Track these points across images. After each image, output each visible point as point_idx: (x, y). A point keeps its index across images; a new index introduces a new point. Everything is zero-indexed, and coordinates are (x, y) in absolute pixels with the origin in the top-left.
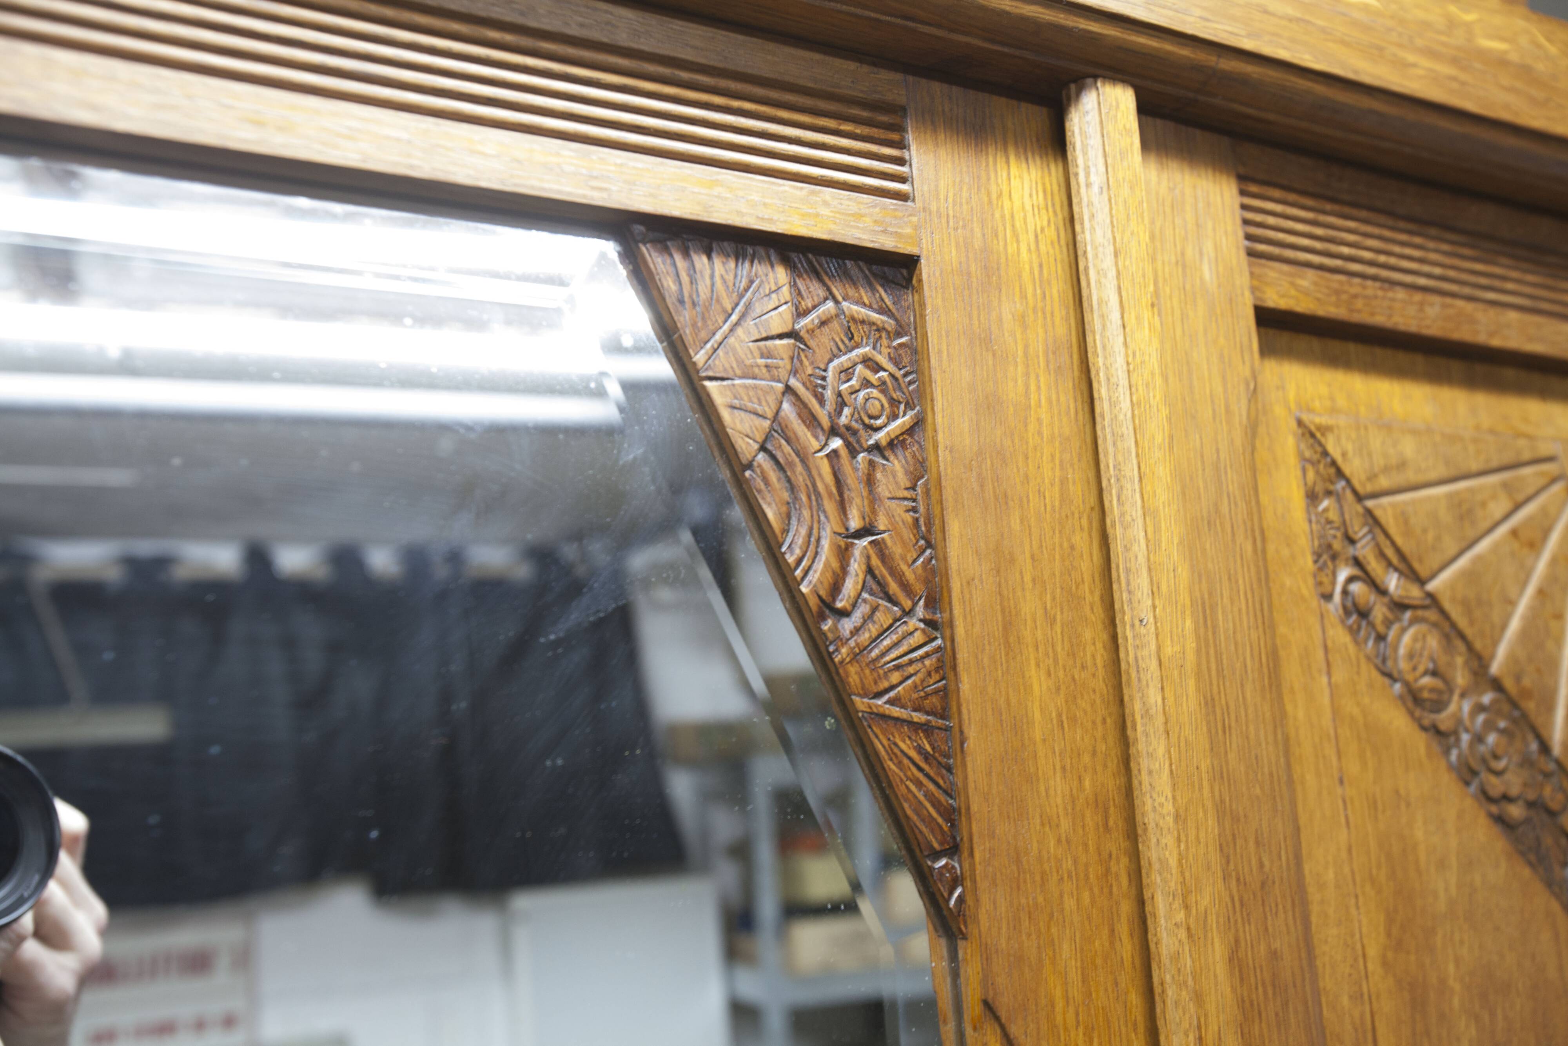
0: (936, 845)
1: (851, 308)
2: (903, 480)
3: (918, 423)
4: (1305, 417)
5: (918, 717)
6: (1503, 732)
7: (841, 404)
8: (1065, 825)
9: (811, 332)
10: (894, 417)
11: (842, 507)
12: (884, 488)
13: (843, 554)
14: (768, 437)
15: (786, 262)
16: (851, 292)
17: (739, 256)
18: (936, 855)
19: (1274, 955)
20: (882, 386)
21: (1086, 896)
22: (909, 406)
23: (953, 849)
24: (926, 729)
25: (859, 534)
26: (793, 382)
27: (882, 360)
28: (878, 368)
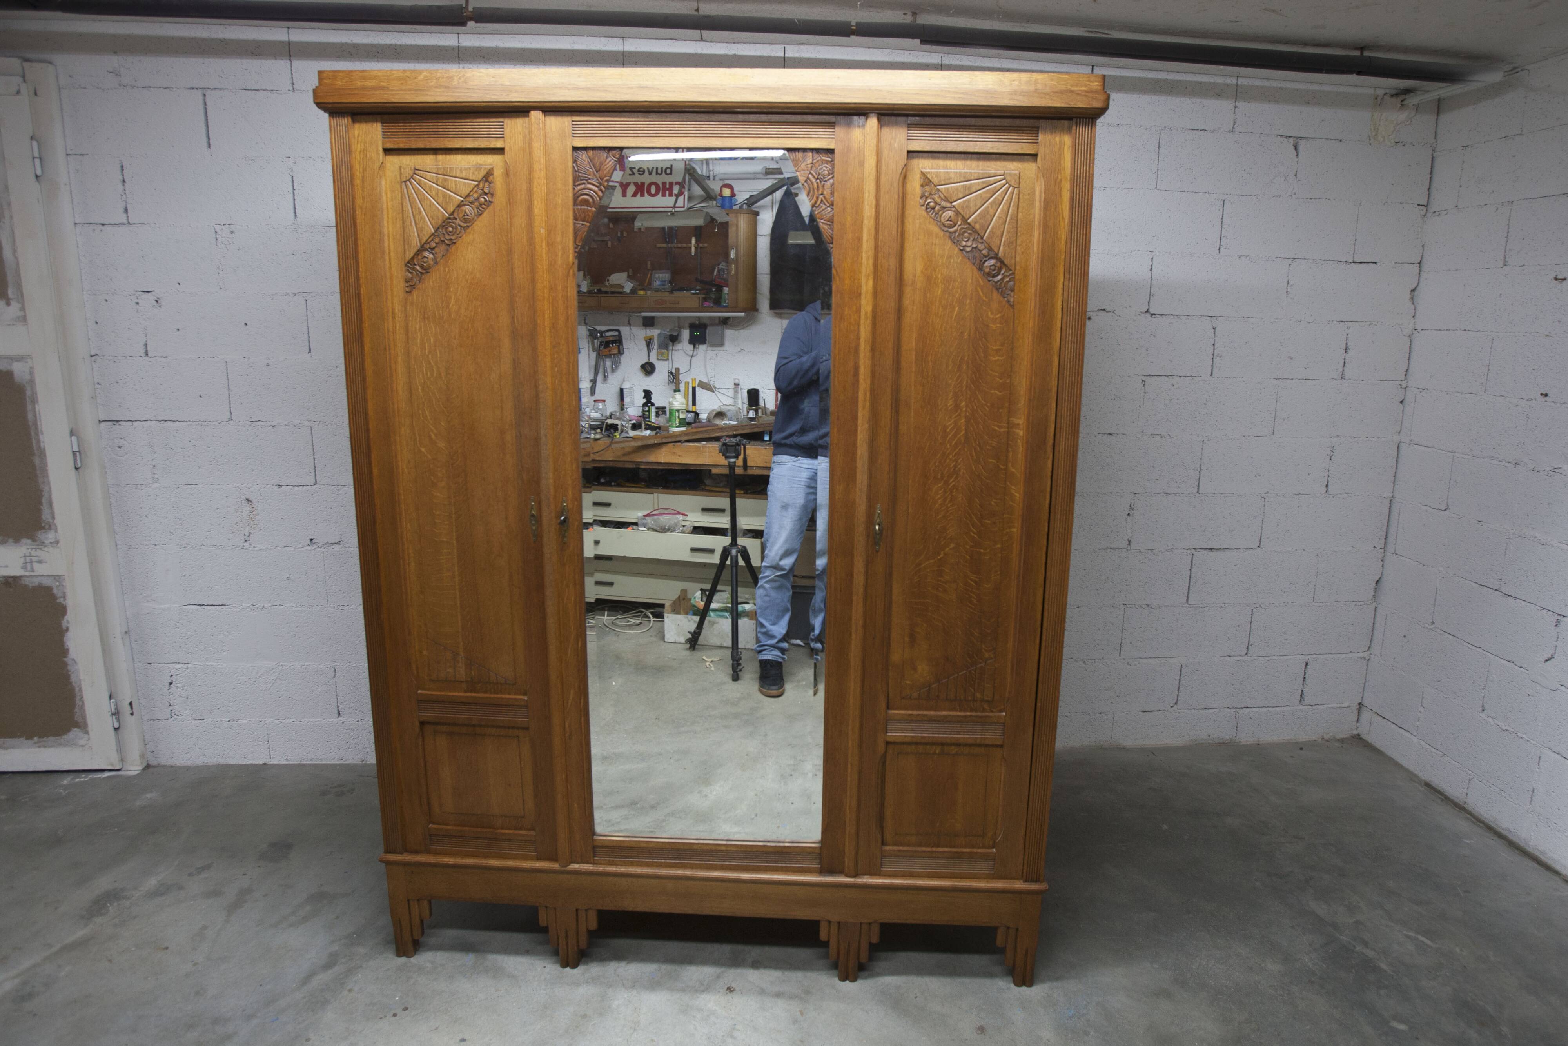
0: (829, 242)
1: (824, 158)
2: (829, 186)
3: (832, 178)
4: (923, 170)
5: (829, 223)
6: (969, 233)
7: (820, 174)
8: (851, 241)
9: (816, 163)
10: (829, 176)
11: (818, 190)
12: (826, 187)
13: (817, 198)
14: (806, 180)
15: (813, 152)
16: (824, 155)
17: (804, 152)
18: (829, 244)
19: (889, 265)
20: (828, 170)
21: (854, 252)
22: (832, 174)
23: (832, 243)
24: (830, 225)
25: (821, 195)
26: (812, 171)
27: (828, 166)
28: (827, 168)
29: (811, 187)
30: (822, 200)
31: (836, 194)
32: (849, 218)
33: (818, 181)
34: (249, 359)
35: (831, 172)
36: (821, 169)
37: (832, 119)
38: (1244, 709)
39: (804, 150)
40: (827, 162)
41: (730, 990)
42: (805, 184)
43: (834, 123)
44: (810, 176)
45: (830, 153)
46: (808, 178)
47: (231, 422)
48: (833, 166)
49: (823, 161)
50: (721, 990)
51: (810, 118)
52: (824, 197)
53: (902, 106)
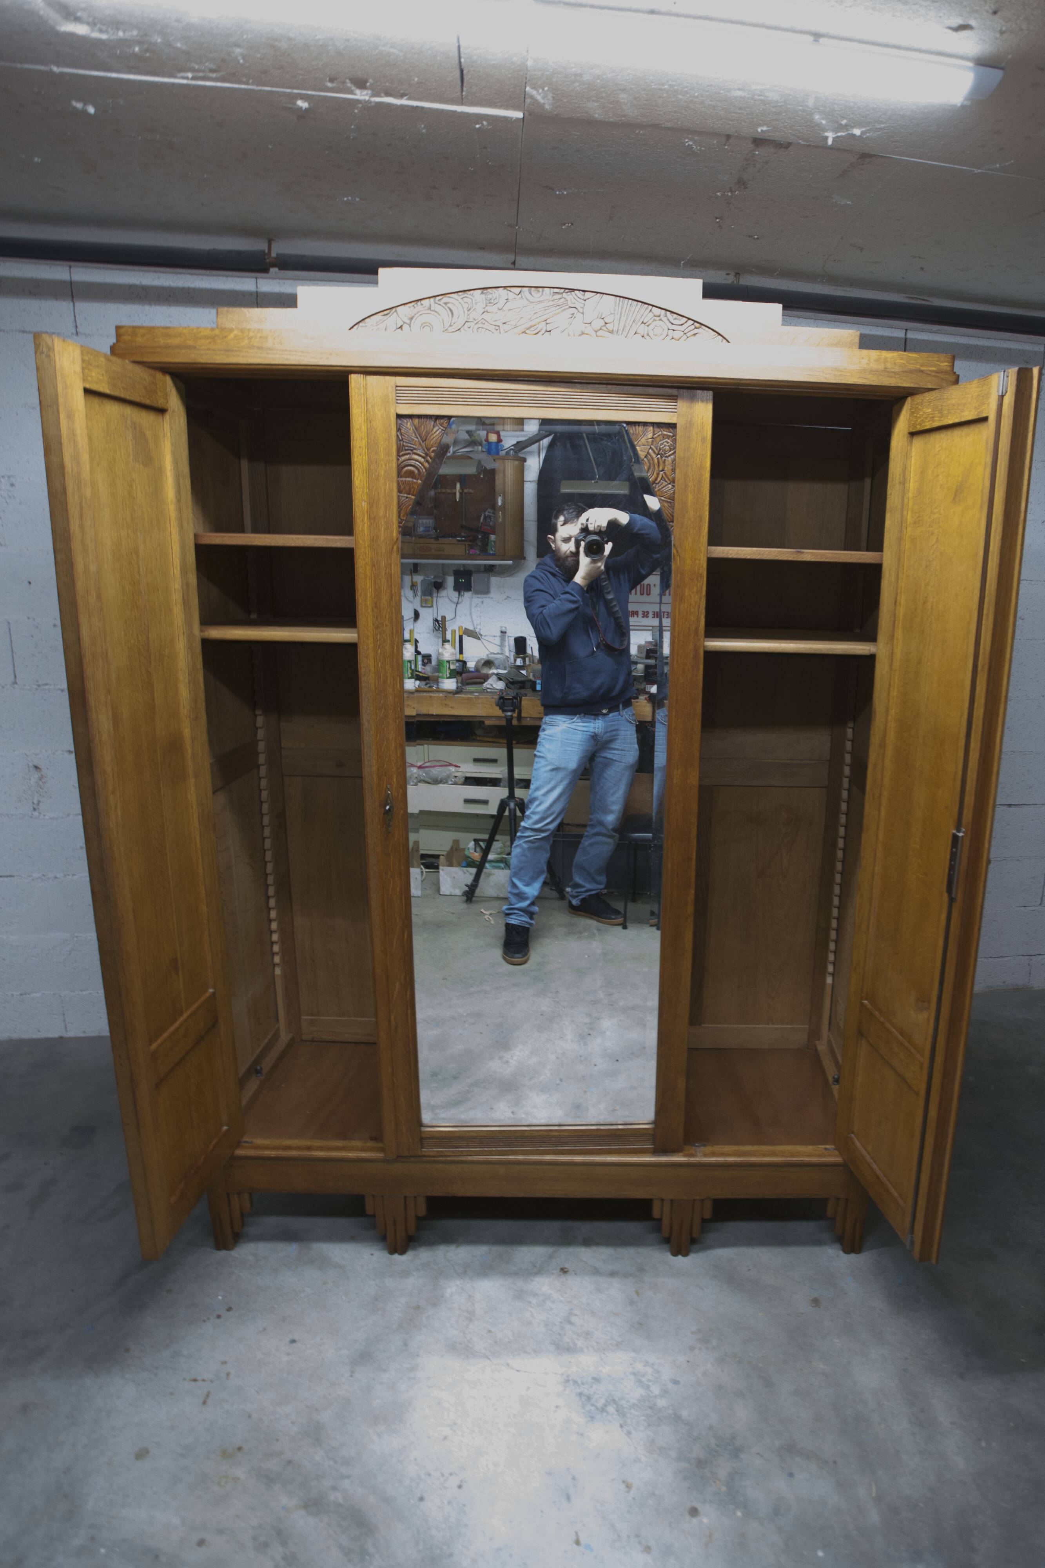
0: (669, 520)
1: (665, 433)
2: (670, 462)
3: (675, 452)
5: (669, 500)
7: (660, 449)
8: (692, 519)
9: (656, 437)
10: (670, 451)
11: (659, 466)
12: (667, 463)
13: (658, 474)
14: (646, 455)
15: (653, 426)
16: (665, 430)
17: (644, 426)
18: (670, 522)
20: (669, 446)
21: (695, 531)
22: (673, 449)
23: (673, 522)
24: (670, 503)
25: (662, 471)
26: (652, 446)
27: (669, 441)
28: (668, 443)
29: (651, 462)
30: (662, 477)
31: (677, 471)
32: (690, 497)
33: (659, 456)
34: (34, 619)
35: (673, 448)
36: (662, 444)
37: (674, 392)
38: (1037, 956)
39: (645, 424)
40: (668, 437)
41: (564, 1271)
42: (645, 459)
43: (677, 396)
44: (650, 451)
45: (672, 428)
46: (648, 453)
47: (16, 686)
48: (675, 441)
49: (664, 436)
50: (554, 1272)
51: (651, 390)
52: (665, 473)
53: (748, 382)
